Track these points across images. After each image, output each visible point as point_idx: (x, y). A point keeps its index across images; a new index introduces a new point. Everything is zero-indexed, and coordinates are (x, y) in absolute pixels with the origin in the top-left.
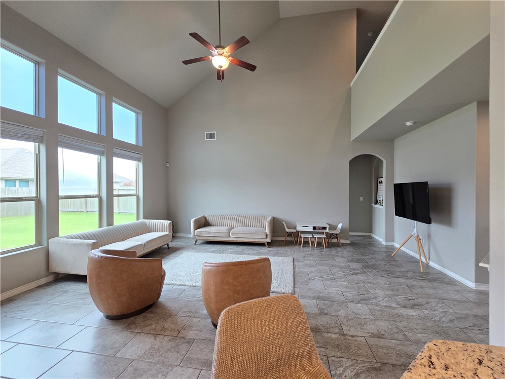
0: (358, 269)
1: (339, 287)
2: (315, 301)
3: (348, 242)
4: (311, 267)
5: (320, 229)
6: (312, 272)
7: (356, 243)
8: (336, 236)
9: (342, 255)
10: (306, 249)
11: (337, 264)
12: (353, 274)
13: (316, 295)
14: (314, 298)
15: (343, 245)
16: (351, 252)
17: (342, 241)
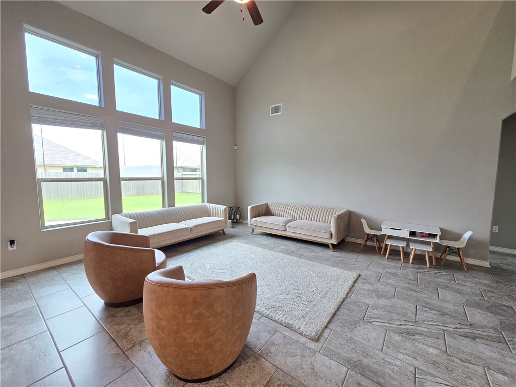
0: (483, 327)
1: (415, 355)
2: (345, 369)
3: (486, 264)
4: (380, 296)
5: (423, 236)
6: (376, 307)
7: (506, 271)
8: (456, 252)
9: (458, 287)
10: (392, 264)
11: (437, 303)
12: (466, 336)
13: (354, 357)
14: (348, 362)
15: (471, 268)
16: (485, 285)
17: (470, 261)
